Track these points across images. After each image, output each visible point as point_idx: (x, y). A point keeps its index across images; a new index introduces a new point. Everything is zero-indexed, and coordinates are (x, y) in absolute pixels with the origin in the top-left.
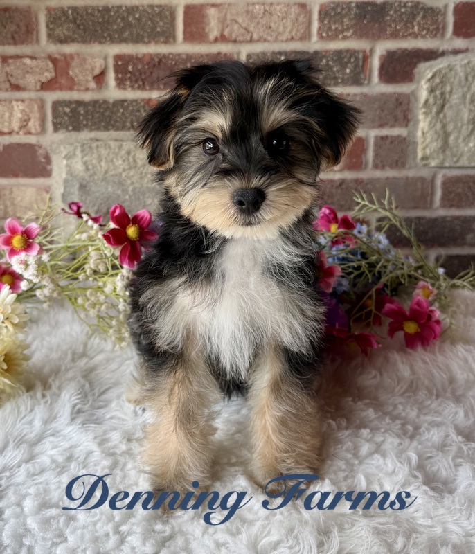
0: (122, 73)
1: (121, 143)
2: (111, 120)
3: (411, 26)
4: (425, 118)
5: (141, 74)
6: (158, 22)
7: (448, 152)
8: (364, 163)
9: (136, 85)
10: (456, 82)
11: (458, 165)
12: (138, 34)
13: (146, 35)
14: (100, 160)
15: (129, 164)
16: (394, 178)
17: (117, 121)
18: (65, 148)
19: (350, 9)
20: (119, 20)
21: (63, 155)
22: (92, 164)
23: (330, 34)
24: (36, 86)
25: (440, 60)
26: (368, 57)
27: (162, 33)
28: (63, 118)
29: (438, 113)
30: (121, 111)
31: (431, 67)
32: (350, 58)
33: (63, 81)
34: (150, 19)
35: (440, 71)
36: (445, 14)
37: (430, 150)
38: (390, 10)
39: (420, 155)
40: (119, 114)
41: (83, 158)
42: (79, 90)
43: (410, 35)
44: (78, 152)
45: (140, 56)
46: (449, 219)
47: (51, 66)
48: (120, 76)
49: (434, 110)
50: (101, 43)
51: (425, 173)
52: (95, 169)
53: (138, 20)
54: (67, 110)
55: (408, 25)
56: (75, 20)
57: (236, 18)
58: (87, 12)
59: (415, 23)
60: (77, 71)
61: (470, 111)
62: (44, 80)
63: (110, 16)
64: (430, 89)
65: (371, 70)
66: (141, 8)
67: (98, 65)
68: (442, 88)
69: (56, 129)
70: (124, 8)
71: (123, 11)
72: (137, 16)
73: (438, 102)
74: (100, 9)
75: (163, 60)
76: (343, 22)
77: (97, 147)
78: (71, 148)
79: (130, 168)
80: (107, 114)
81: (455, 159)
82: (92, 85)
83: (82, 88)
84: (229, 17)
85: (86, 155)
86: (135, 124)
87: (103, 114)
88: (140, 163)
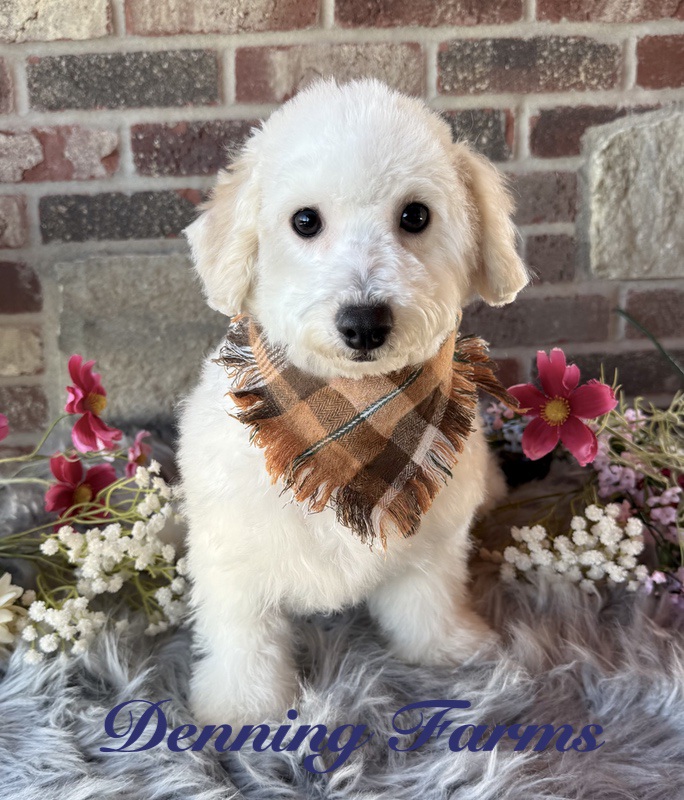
0: (142, 151)
1: (146, 256)
2: (129, 222)
3: (575, 73)
4: (600, 208)
5: (173, 152)
6: (196, 75)
7: (636, 258)
9: (167, 169)
10: (644, 155)
11: (650, 275)
12: (167, 94)
13: (179, 93)
14: (115, 284)
15: (159, 287)
16: (558, 298)
17: (139, 224)
18: (61, 267)
19: (484, 49)
20: (138, 73)
21: (59, 278)
22: (103, 290)
23: (456, 87)
24: (14, 177)
25: (618, 122)
26: (513, 120)
27: (204, 91)
28: (57, 221)
29: (619, 201)
30: (145, 208)
31: (606, 134)
32: (487, 121)
33: (55, 167)
34: (185, 70)
35: (620, 137)
36: (623, 55)
37: (609, 255)
38: (545, 50)
39: (594, 262)
40: (142, 214)
41: (87, 281)
42: (79, 179)
43: (574, 85)
44: (81, 272)
45: (171, 126)
46: (639, 355)
47: (36, 144)
48: (142, 156)
49: (614, 196)
50: (111, 108)
51: (602, 289)
52: (108, 298)
53: (166, 71)
54: (63, 209)
55: (571, 71)
56: (71, 76)
57: (315, 65)
58: (89, 62)
59: (581, 69)
60: (76, 151)
61: (666, 195)
62: (26, 165)
63: (125, 68)
64: (606, 165)
65: (518, 138)
66: (170, 54)
67: (107, 141)
68: (624, 162)
69: (46, 239)
70: (145, 56)
71: (144, 59)
72: (166, 66)
73: (619, 184)
74: (109, 57)
75: (207, 130)
76: (474, 69)
77: (111, 264)
78: (69, 268)
79: (162, 295)
80: (123, 214)
81: (646, 268)
82: (100, 170)
83: (85, 176)
84: (304, 65)
85: (93, 276)
86: (167, 227)
87: (117, 214)
88: (176, 287)
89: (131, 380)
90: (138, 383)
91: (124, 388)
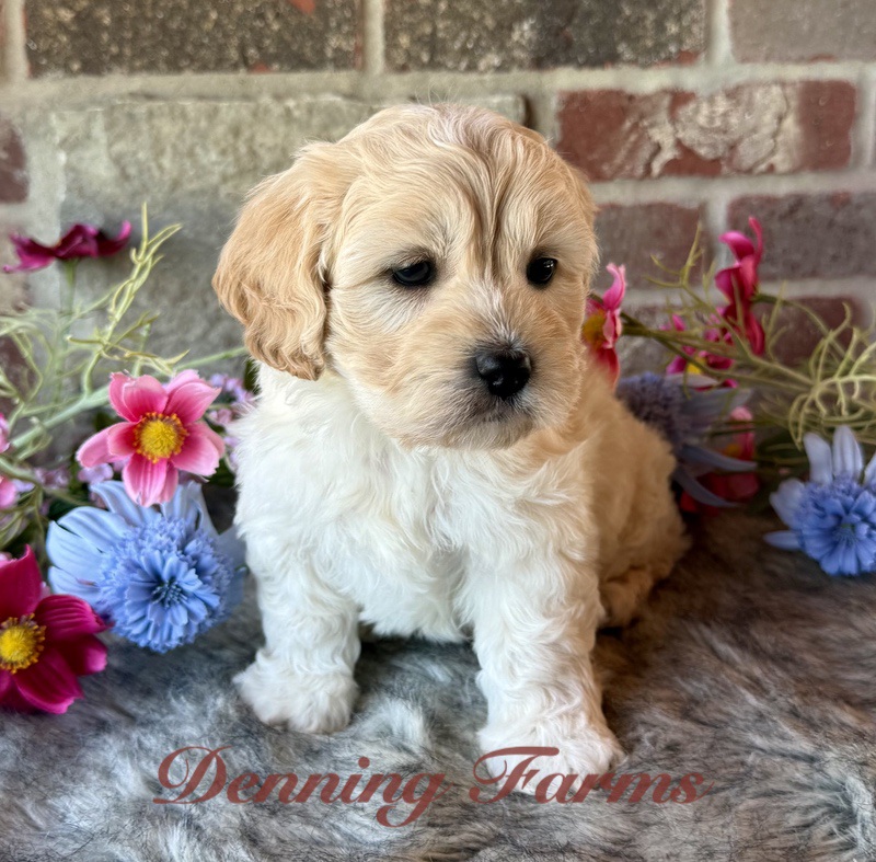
1: (213, 103)
2: (184, 41)
8: (853, 151)
14: (159, 153)
15: (237, 160)
17: (202, 45)
18: (62, 118)
21: (57, 139)
22: (138, 163)
28: (55, 37)
30: (214, 15)
40: (208, 26)
41: (111, 145)
44: (98, 129)
52: (146, 176)
54: (66, 15)
69: (36, 70)
77: (151, 115)
78: (77, 120)
79: (242, 173)
80: (174, 25)
85: (119, 137)
86: (252, 52)
87: (163, 25)
88: (267, 159)
89: (185, 324)
90: (197, 331)
91: (173, 339)
